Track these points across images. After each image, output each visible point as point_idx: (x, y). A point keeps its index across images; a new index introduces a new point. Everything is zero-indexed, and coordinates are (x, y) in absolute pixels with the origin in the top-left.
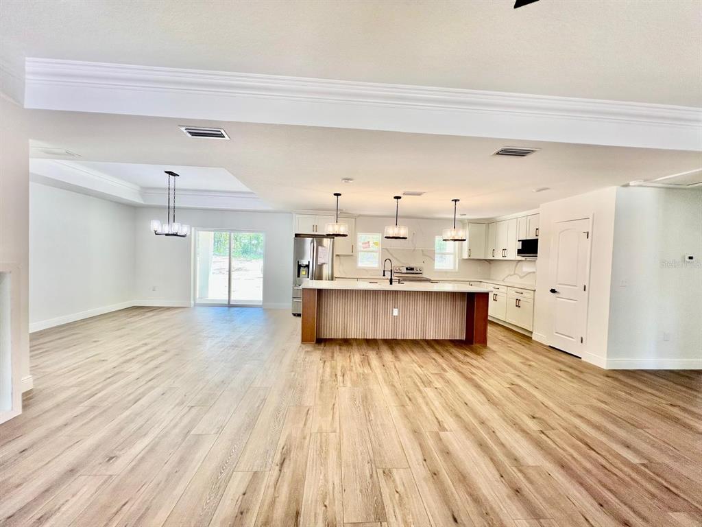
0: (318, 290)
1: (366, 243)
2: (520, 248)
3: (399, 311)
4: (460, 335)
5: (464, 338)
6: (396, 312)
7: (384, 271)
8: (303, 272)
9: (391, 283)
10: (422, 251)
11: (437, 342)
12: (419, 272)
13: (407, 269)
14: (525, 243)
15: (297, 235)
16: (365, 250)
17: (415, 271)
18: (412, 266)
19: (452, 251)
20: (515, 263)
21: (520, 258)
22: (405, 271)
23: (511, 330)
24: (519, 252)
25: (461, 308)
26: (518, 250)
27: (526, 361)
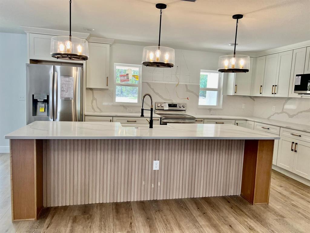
0: (37, 140)
1: (124, 76)
2: (299, 83)
3: (160, 164)
4: (235, 190)
5: (239, 193)
6: (156, 165)
7: (142, 110)
8: (41, 109)
9: (151, 127)
10: (186, 86)
11: (207, 200)
12: (182, 109)
13: (170, 105)
15: (33, 61)
16: (123, 83)
17: (178, 108)
18: (175, 102)
19: (216, 87)
21: (296, 95)
22: (167, 107)
23: (284, 176)
24: (296, 88)
26: (296, 86)
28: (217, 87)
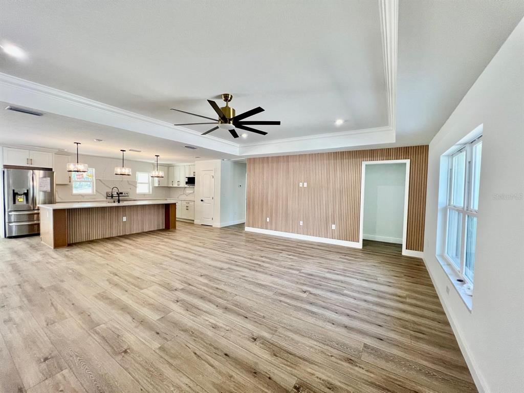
1: (79, 175)
2: (187, 181)
3: (127, 219)
4: (162, 226)
5: (164, 228)
8: (20, 199)
10: (128, 181)
11: (151, 231)
12: (126, 195)
14: (189, 178)
16: (79, 180)
17: (123, 195)
18: (121, 192)
20: (183, 189)
21: (187, 186)
22: (115, 195)
24: (187, 183)
25: (162, 213)
27: (194, 230)
28: (147, 182)
